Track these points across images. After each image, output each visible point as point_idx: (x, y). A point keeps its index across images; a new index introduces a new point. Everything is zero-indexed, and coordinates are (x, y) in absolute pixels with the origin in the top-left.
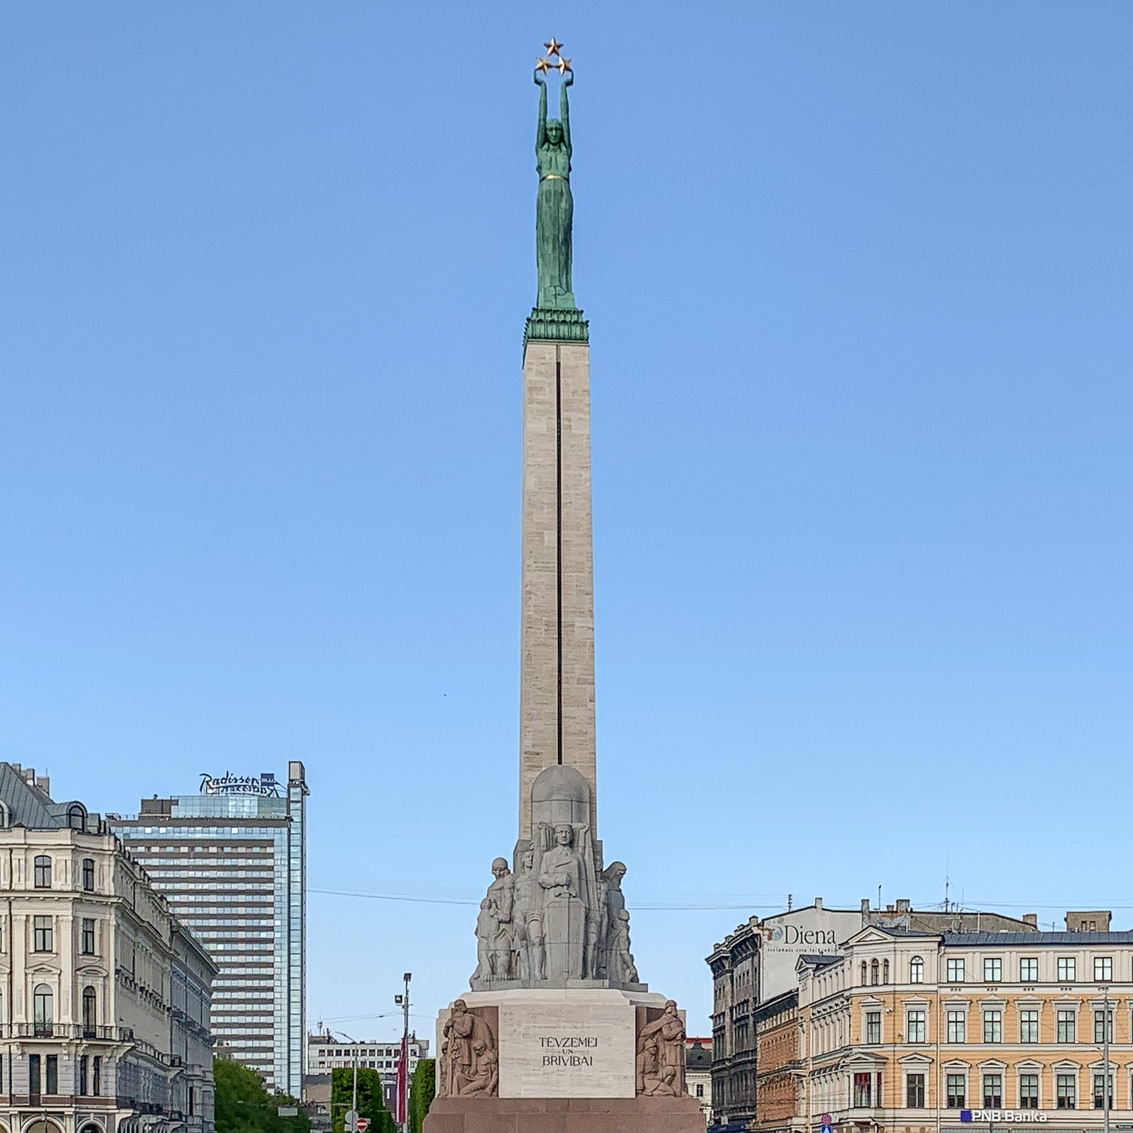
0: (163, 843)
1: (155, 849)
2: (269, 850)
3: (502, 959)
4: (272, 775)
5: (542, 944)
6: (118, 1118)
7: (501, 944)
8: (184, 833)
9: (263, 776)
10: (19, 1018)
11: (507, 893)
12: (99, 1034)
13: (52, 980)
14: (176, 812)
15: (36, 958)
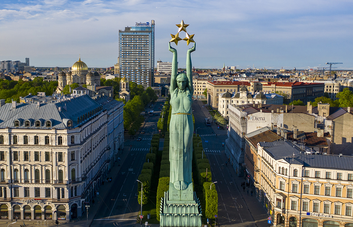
0: (128, 35)
1: (127, 37)
2: (148, 37)
4: (148, 23)
8: (132, 34)
9: (147, 23)
10: (55, 178)
13: (63, 169)
14: (131, 30)
15: (59, 163)
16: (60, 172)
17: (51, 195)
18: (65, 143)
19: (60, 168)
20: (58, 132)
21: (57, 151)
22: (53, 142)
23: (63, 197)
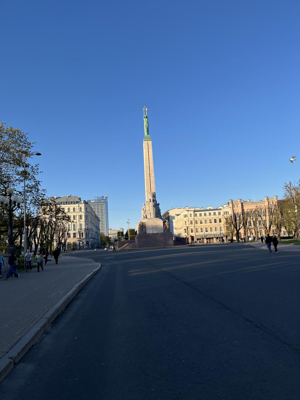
2: (103, 206)
3: (145, 216)
4: (103, 196)
5: (150, 214)
6: (91, 240)
7: (145, 214)
10: (78, 228)
11: (145, 208)
12: (88, 229)
13: (82, 223)
15: (80, 220)
16: (81, 225)
17: (76, 236)
18: (83, 210)
19: (80, 223)
20: (80, 205)
21: (79, 214)
22: (77, 210)
23: (82, 237)
